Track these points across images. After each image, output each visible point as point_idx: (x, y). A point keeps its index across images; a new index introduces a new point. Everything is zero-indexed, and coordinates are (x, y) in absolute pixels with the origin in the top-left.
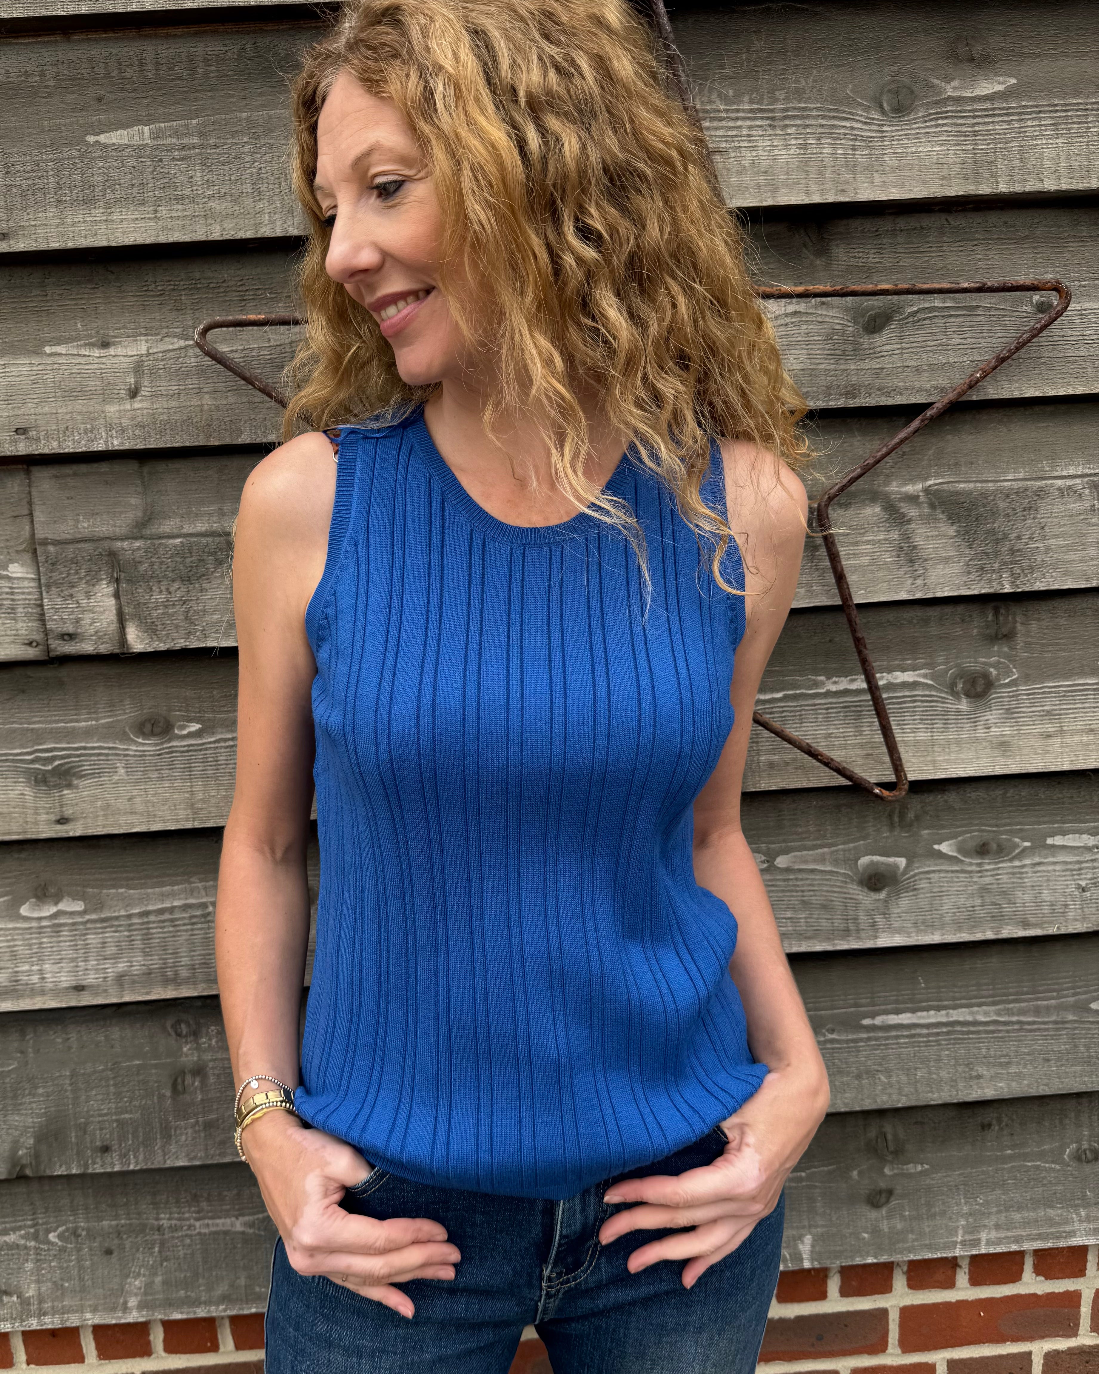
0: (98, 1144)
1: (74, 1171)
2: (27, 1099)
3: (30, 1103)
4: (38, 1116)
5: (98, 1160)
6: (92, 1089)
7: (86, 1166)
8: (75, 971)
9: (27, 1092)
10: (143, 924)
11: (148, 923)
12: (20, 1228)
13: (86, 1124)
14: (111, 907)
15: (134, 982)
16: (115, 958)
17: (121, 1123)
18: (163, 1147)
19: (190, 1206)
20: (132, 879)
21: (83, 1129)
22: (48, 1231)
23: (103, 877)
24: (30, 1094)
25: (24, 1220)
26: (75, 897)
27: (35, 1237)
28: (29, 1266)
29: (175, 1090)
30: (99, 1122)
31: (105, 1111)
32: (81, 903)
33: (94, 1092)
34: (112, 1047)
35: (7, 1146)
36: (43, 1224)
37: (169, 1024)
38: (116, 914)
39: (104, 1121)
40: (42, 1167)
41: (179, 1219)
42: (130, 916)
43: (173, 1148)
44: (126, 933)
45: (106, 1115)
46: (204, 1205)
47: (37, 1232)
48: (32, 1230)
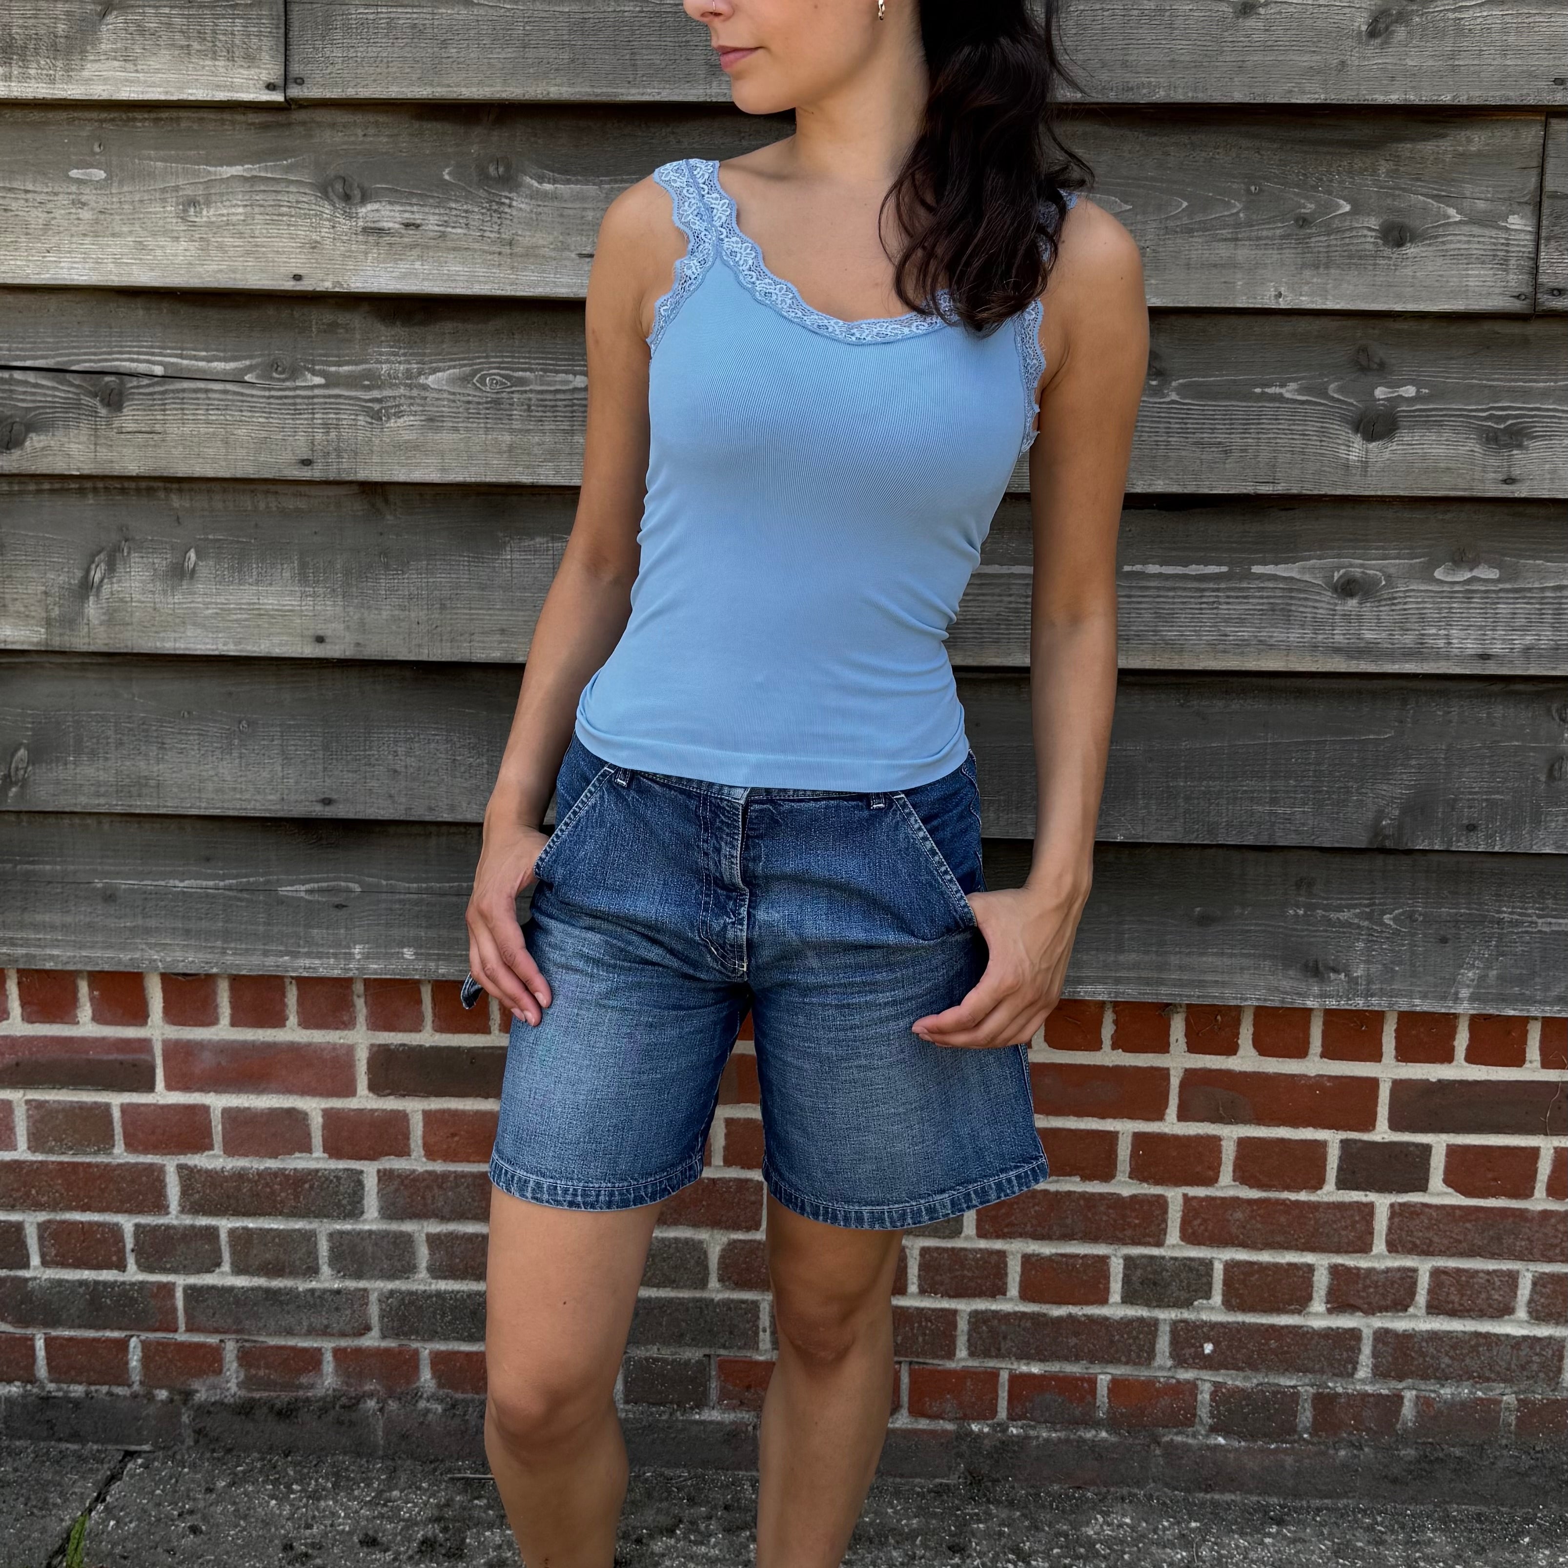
0: (1465, 822)
1: (1437, 847)
2: (1399, 769)
3: (1402, 773)
4: (1408, 787)
5: (1463, 838)
6: (1465, 766)
7: (1450, 842)
8: (1482, 640)
9: (1399, 762)
10: (1555, 598)
11: (1562, 597)
12: (1355, 906)
13: (1455, 800)
14: (1525, 579)
15: (1541, 656)
16: (1524, 629)
17: (1492, 803)
18: (1531, 832)
19: (1535, 902)
20: (1551, 552)
21: (1452, 805)
22: (1383, 913)
23: (1523, 546)
24: (1401, 765)
25: (1360, 898)
26: (1492, 566)
27: (1369, 917)
28: (1360, 945)
29: (1551, 776)
30: (1469, 800)
31: (1477, 790)
32: (1497, 571)
33: (1467, 770)
34: (1493, 725)
35: (1370, 815)
36: (1380, 904)
37: (1554, 707)
38: (1530, 586)
39: (1474, 799)
40: (1405, 840)
41: (1520, 914)
42: (1543, 589)
43: (1542, 834)
44: (1537, 606)
45: (1476, 793)
46: (1549, 902)
47: (1372, 911)
48: (1368, 910)
